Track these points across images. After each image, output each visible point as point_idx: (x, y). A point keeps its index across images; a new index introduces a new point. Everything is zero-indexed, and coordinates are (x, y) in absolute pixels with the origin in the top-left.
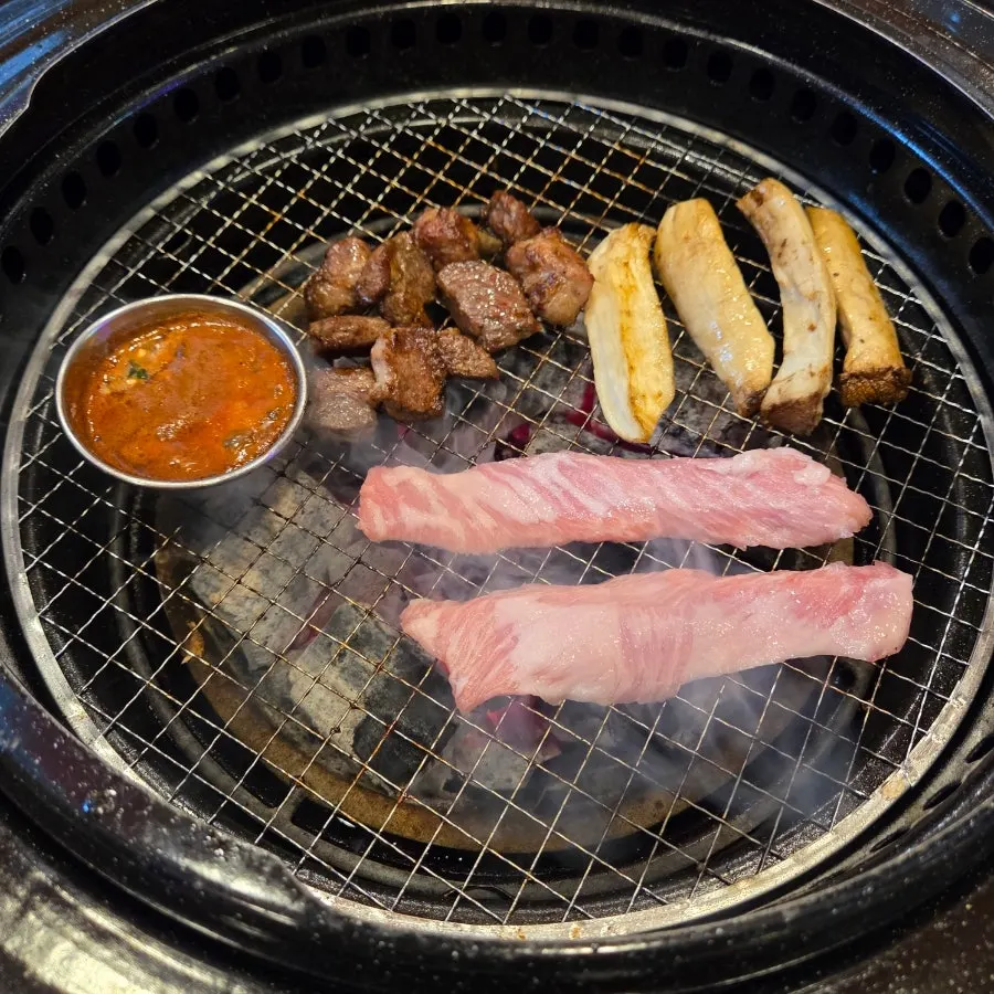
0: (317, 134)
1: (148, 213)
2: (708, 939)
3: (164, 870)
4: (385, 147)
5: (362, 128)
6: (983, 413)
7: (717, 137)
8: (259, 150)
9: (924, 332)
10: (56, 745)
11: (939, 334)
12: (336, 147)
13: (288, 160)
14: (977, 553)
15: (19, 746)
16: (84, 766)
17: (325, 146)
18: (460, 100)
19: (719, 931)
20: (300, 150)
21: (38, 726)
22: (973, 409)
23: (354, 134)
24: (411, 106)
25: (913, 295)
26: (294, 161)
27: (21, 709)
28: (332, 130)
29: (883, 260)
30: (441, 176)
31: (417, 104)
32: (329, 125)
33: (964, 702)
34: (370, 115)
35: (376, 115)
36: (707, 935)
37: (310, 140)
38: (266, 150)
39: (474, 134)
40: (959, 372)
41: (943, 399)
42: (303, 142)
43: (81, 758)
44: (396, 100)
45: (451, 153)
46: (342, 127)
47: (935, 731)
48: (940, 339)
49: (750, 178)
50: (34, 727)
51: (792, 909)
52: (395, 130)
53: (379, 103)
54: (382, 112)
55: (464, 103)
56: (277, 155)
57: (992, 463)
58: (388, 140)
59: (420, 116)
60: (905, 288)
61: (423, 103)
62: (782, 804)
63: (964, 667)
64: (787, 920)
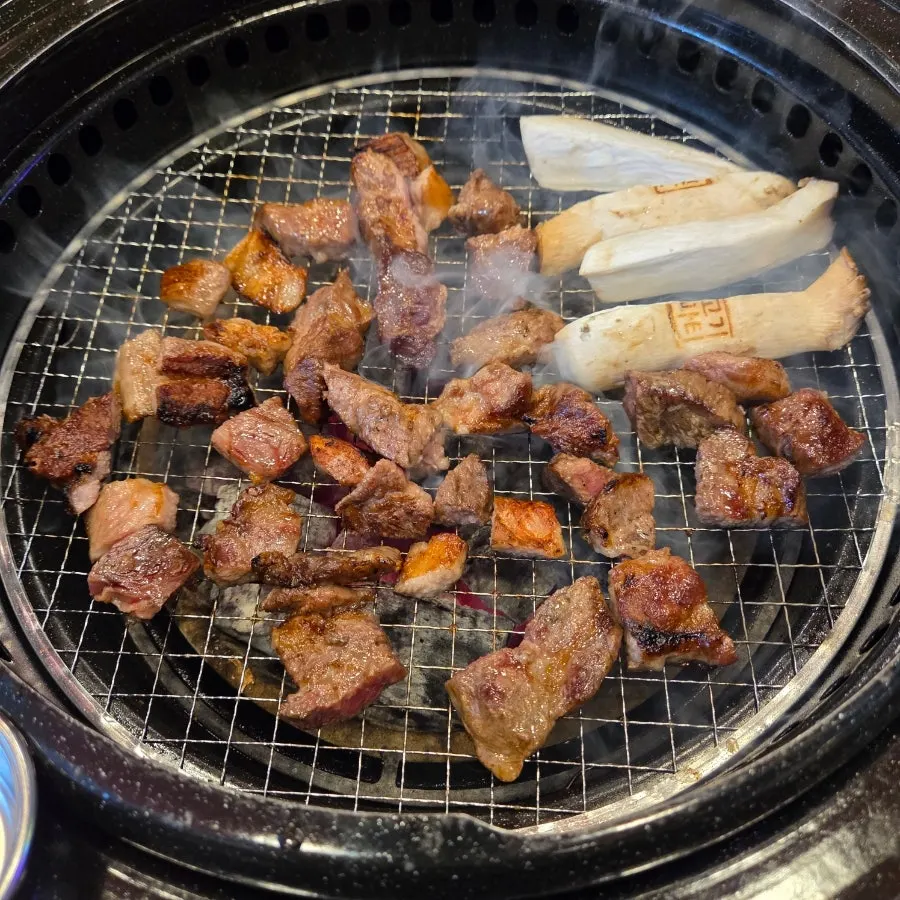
0: (127, 211)
2: (835, 726)
10: (226, 806)
15: (194, 821)
16: (260, 812)
21: (201, 795)
24: (197, 151)
27: (179, 788)
31: (201, 148)
32: (134, 198)
36: (833, 723)
43: (254, 807)
44: (180, 152)
50: (198, 798)
51: (886, 674)
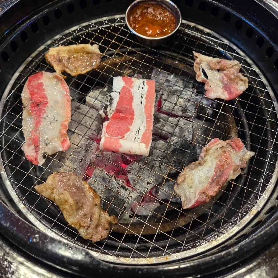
1: (30, 59)
3: (55, 256)
4: (97, 34)
5: (89, 29)
6: (274, 101)
7: (193, 24)
8: (60, 38)
9: (256, 78)
11: (261, 79)
12: (82, 34)
13: (69, 40)
14: (274, 142)
17: (79, 35)
18: (117, 18)
19: (213, 258)
20: (72, 37)
22: (271, 100)
23: (87, 31)
25: (252, 68)
26: (70, 40)
28: (81, 30)
29: (243, 58)
30: (113, 41)
33: (273, 186)
34: (92, 25)
35: (93, 24)
37: (75, 34)
38: (62, 37)
39: (122, 28)
40: (267, 90)
41: (263, 98)
42: (73, 34)
45: (116, 34)
46: (84, 29)
47: (265, 194)
48: (261, 80)
49: (203, 36)
52: (99, 29)
53: (94, 21)
54: (95, 24)
55: (119, 19)
56: (65, 38)
57: (277, 116)
58: (97, 32)
59: (106, 24)
60: (250, 66)
61: (107, 20)
62: (223, 218)
63: (272, 175)
64: (232, 253)
